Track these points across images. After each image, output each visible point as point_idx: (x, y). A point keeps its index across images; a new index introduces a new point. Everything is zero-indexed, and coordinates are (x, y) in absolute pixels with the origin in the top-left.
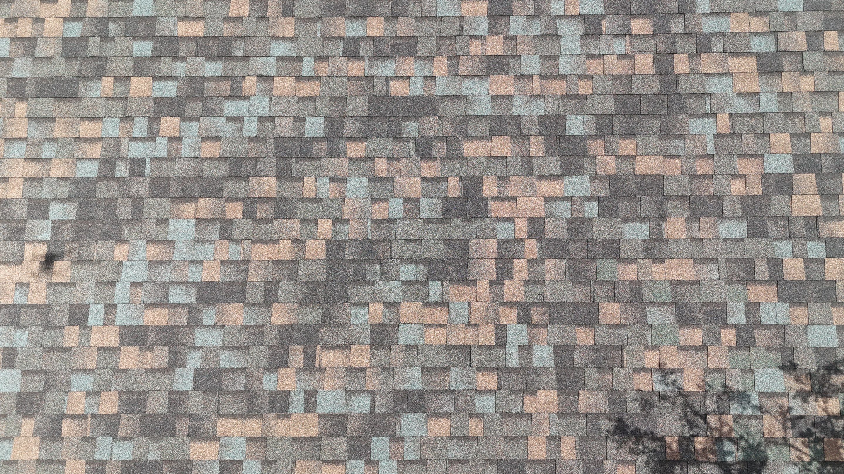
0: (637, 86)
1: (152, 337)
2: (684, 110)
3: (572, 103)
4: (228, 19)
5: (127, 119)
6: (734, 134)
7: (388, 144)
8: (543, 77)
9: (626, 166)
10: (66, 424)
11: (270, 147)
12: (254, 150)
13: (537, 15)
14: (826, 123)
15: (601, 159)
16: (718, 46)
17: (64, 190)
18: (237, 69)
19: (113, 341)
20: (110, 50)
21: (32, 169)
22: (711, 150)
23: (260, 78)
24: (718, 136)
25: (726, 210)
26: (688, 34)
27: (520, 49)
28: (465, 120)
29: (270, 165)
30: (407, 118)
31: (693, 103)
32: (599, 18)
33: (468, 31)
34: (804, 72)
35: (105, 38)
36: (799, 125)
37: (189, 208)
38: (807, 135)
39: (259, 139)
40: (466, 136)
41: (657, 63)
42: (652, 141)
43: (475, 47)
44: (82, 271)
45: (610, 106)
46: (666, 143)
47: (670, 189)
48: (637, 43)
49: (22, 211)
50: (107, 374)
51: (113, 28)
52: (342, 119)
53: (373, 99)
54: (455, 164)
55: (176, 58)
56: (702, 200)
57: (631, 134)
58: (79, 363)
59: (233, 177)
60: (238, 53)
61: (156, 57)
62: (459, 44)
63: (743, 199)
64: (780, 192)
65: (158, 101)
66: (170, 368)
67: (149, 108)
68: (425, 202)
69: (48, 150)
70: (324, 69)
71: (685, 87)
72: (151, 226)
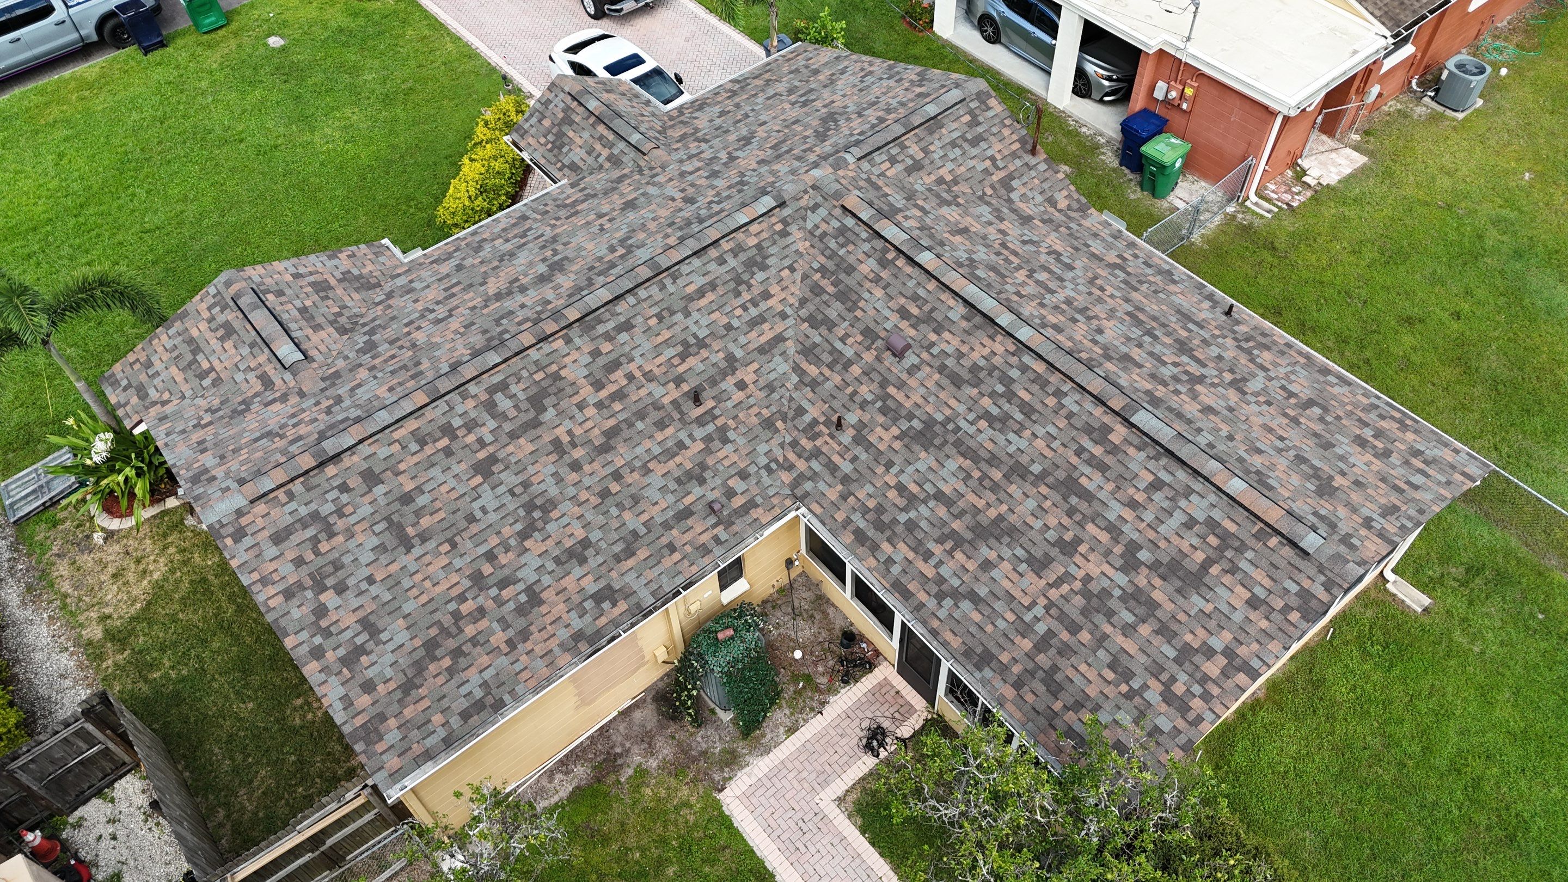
0: (1186, 563)
1: (906, 494)
2: (1197, 589)
3: (1151, 545)
4: (1042, 402)
5: (970, 410)
6: (1209, 616)
7: (1058, 498)
8: (1148, 525)
9: (1149, 588)
10: (852, 497)
11: (1012, 462)
12: (1005, 458)
13: (1171, 499)
14: (1255, 646)
15: (1140, 577)
16: (1239, 576)
17: (924, 418)
18: (1028, 423)
19: (892, 484)
20: (988, 380)
21: (920, 401)
22: (1192, 613)
23: (1033, 434)
24: (1201, 610)
25: (1173, 642)
26: (1231, 561)
27: (1149, 506)
28: (1099, 515)
29: (1005, 469)
30: (1076, 495)
31: (1204, 590)
32: (1197, 522)
33: (1134, 482)
34: (1267, 618)
35: (990, 374)
36: (1242, 637)
37: (961, 459)
38: (1242, 644)
39: (1010, 455)
40: (1093, 521)
41: (1205, 560)
42: (1170, 589)
43: (1131, 491)
44: (904, 450)
45: (1166, 560)
46: (1175, 594)
47: (1159, 613)
48: (1204, 546)
49: (904, 413)
50: (880, 493)
51: (996, 373)
52: (1050, 474)
53: (1070, 476)
54: (1078, 528)
55: (1009, 402)
56: (1167, 628)
57: (1164, 578)
58: (874, 481)
59: (987, 462)
60: (1034, 418)
61: (1001, 396)
62: (1126, 484)
63: (1186, 644)
64: (1204, 654)
65: (987, 412)
66: (902, 510)
67: (981, 412)
68: (1051, 532)
69: (932, 399)
70: (1061, 450)
71: (1207, 580)
72: (941, 455)
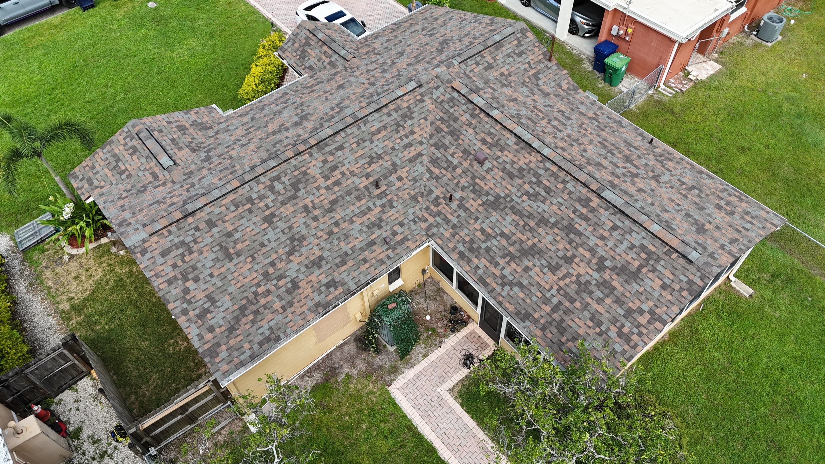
0: (630, 267)
1: (485, 233)
2: (635, 280)
3: (611, 258)
4: (556, 186)
5: (518, 190)
6: (641, 294)
7: (564, 235)
8: (610, 248)
9: (610, 280)
10: (457, 236)
11: (540, 217)
12: (536, 215)
13: (622, 235)
14: (665, 309)
15: (606, 274)
16: (657, 273)
17: (494, 195)
18: (548, 197)
19: (478, 228)
20: (528, 176)
21: (492, 186)
22: (633, 292)
23: (551, 202)
24: (637, 291)
25: (623, 307)
26: (653, 266)
27: (611, 239)
28: (585, 243)
29: (536, 220)
30: (573, 233)
31: (639, 280)
32: (635, 246)
33: (603, 226)
34: (671, 294)
35: (529, 172)
36: (658, 304)
37: (514, 216)
38: (658, 307)
39: (539, 214)
40: (582, 246)
41: (639, 266)
42: (621, 280)
43: (601, 231)
44: (484, 211)
45: (619, 265)
46: (624, 283)
47: (615, 292)
48: (639, 258)
49: (484, 192)
50: (472, 233)
51: (532, 172)
52: (559, 223)
53: (570, 224)
54: (574, 250)
55: (538, 186)
56: (620, 300)
57: (618, 275)
58: (469, 227)
59: (527, 217)
60: (551, 194)
61: (535, 183)
62: (598, 228)
63: (630, 308)
64: (639, 313)
65: (527, 191)
66: (483, 242)
67: (524, 192)
68: (560, 252)
69: (499, 185)
70: (565, 211)
71: (640, 275)
72: (503, 214)
